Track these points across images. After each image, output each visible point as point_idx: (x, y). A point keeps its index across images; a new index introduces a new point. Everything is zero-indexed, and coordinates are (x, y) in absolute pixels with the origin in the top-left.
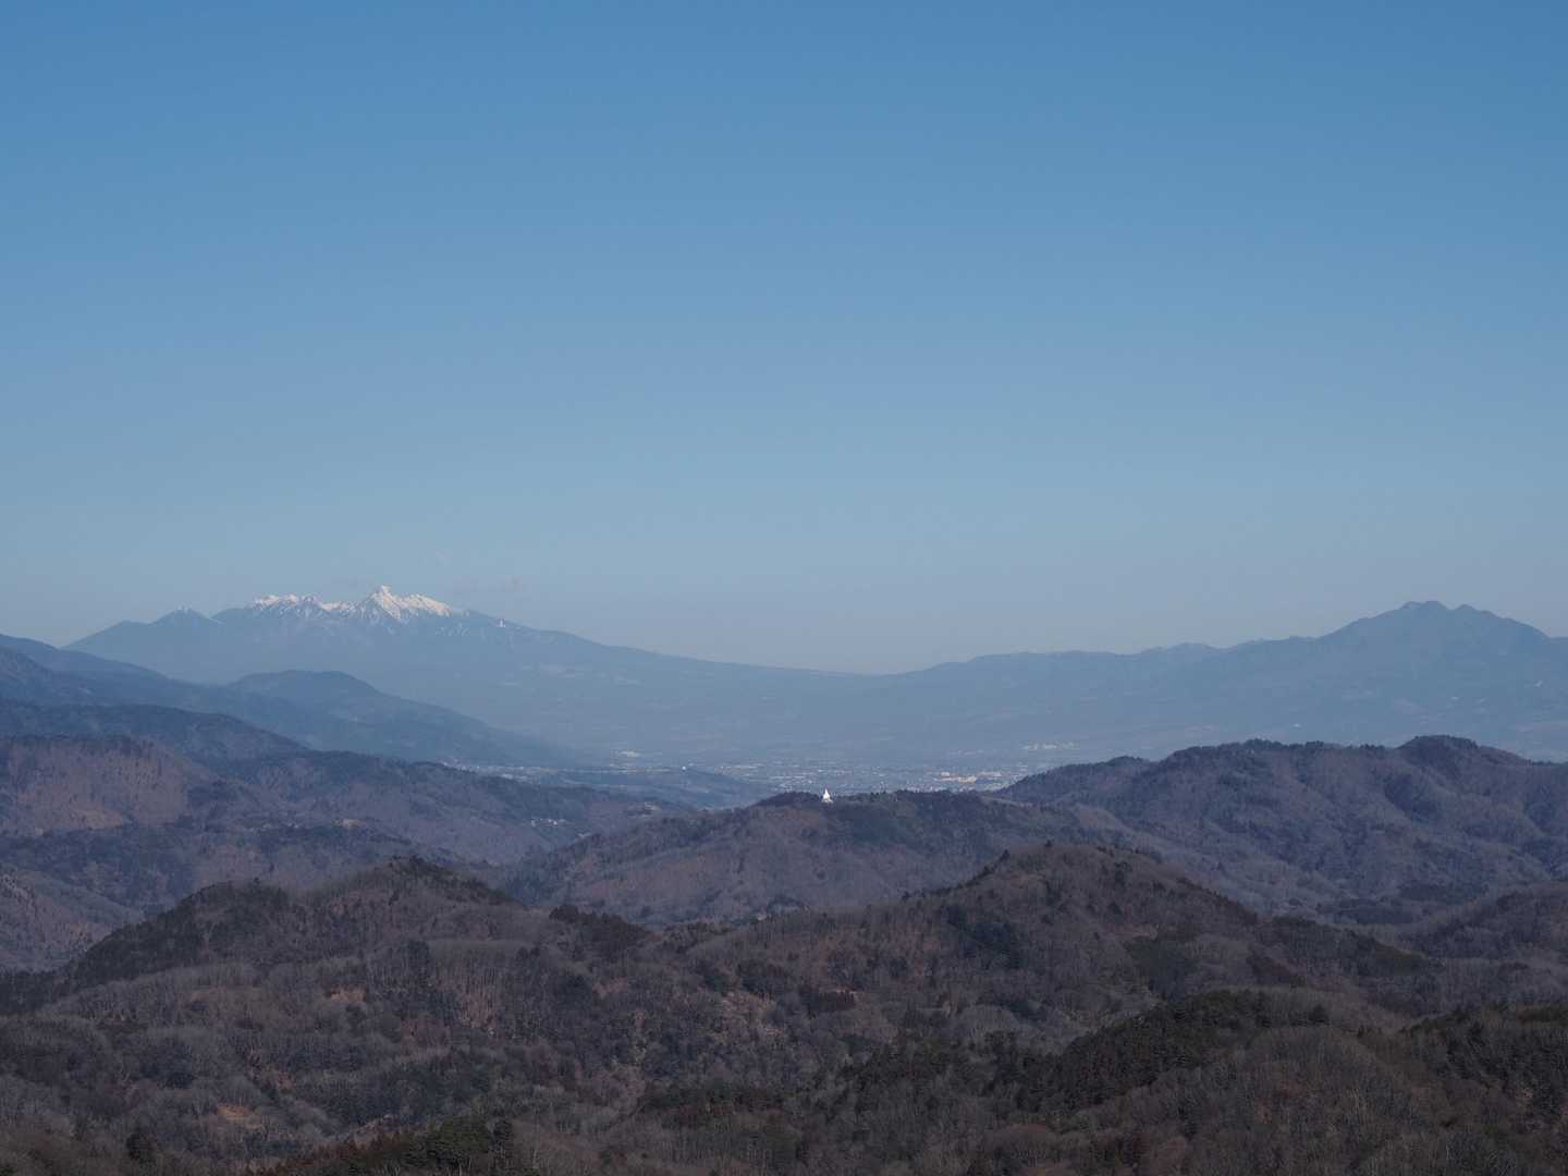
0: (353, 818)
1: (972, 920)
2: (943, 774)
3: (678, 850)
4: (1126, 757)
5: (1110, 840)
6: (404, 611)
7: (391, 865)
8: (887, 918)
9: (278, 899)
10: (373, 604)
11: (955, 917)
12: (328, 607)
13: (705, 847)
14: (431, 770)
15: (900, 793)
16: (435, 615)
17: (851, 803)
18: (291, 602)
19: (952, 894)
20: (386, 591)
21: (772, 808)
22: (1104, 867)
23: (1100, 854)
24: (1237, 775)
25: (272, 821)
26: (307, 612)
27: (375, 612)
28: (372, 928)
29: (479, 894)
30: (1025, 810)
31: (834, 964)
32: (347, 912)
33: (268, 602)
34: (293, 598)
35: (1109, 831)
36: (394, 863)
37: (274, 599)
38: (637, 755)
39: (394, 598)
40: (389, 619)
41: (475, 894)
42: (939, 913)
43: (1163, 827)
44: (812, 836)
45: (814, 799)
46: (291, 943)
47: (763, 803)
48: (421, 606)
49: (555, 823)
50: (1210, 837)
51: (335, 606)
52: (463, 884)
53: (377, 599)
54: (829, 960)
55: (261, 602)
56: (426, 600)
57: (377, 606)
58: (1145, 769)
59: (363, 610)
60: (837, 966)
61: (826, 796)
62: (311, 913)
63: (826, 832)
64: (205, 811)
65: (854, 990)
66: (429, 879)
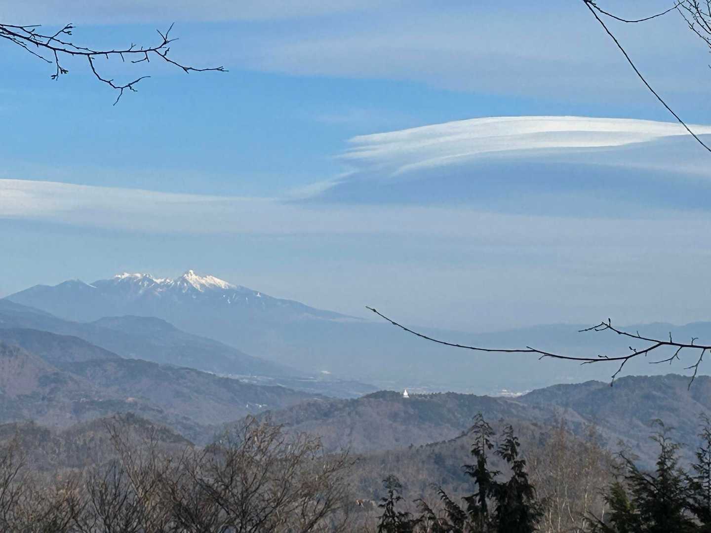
0: (133, 397)
1: (449, 462)
2: (503, 390)
3: (314, 422)
4: (594, 381)
5: (573, 427)
6: (202, 285)
7: (114, 417)
8: (398, 459)
9: (45, 434)
10: (184, 280)
11: (439, 460)
12: (158, 281)
13: (330, 420)
14: (188, 373)
15: (449, 394)
16: (220, 288)
17: (420, 398)
18: (137, 277)
19: (438, 446)
20: (192, 273)
21: (372, 400)
22: (533, 435)
23: (532, 427)
24: (654, 393)
25: (86, 397)
26: (146, 283)
27: (185, 284)
28: (100, 454)
29: (167, 437)
30: (524, 408)
31: (363, 484)
32: (85, 443)
33: (123, 277)
34: (138, 275)
35: (573, 422)
36: (117, 416)
37: (126, 275)
38: (329, 373)
39: (197, 277)
40: (193, 289)
41: (164, 437)
42: (429, 457)
43: (608, 422)
44: (394, 416)
45: (399, 395)
46: (50, 461)
47: (368, 396)
48: (212, 282)
49: (260, 406)
50: (635, 429)
51: (163, 280)
52: (157, 430)
53: (187, 278)
54: (361, 482)
55: (119, 276)
56: (216, 279)
57: (187, 282)
58: (601, 387)
59: (179, 283)
60: (365, 486)
61: (406, 394)
62: (63, 443)
63: (403, 414)
64: (47, 390)
65: (374, 500)
66: (137, 426)
